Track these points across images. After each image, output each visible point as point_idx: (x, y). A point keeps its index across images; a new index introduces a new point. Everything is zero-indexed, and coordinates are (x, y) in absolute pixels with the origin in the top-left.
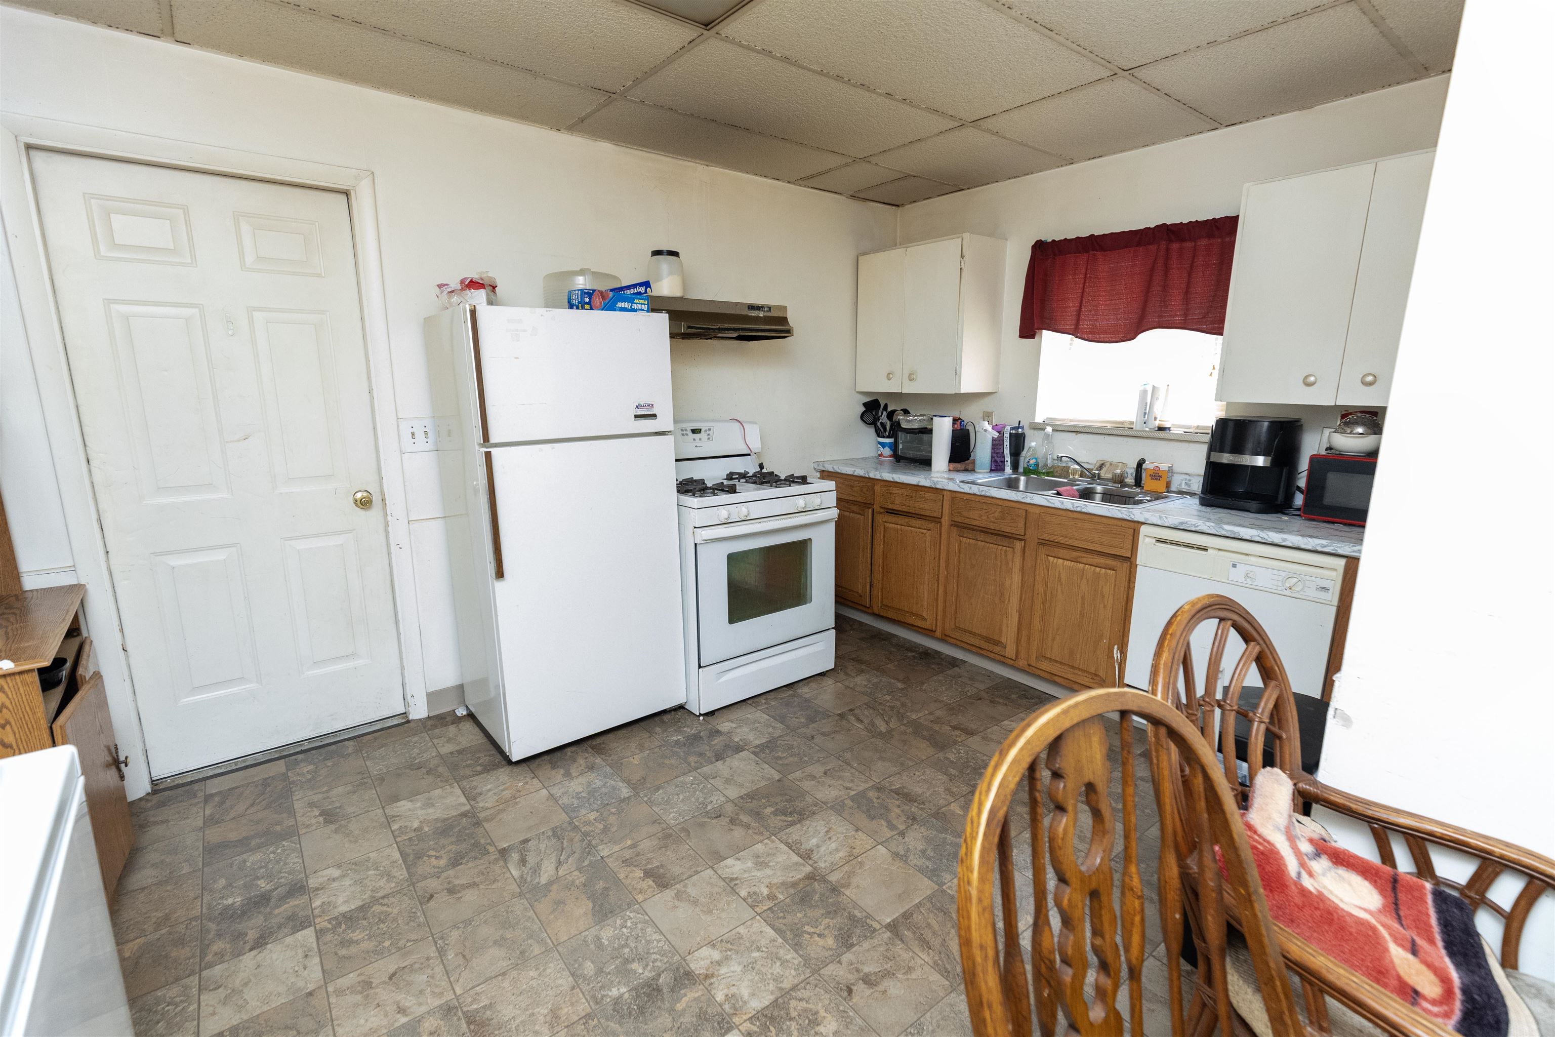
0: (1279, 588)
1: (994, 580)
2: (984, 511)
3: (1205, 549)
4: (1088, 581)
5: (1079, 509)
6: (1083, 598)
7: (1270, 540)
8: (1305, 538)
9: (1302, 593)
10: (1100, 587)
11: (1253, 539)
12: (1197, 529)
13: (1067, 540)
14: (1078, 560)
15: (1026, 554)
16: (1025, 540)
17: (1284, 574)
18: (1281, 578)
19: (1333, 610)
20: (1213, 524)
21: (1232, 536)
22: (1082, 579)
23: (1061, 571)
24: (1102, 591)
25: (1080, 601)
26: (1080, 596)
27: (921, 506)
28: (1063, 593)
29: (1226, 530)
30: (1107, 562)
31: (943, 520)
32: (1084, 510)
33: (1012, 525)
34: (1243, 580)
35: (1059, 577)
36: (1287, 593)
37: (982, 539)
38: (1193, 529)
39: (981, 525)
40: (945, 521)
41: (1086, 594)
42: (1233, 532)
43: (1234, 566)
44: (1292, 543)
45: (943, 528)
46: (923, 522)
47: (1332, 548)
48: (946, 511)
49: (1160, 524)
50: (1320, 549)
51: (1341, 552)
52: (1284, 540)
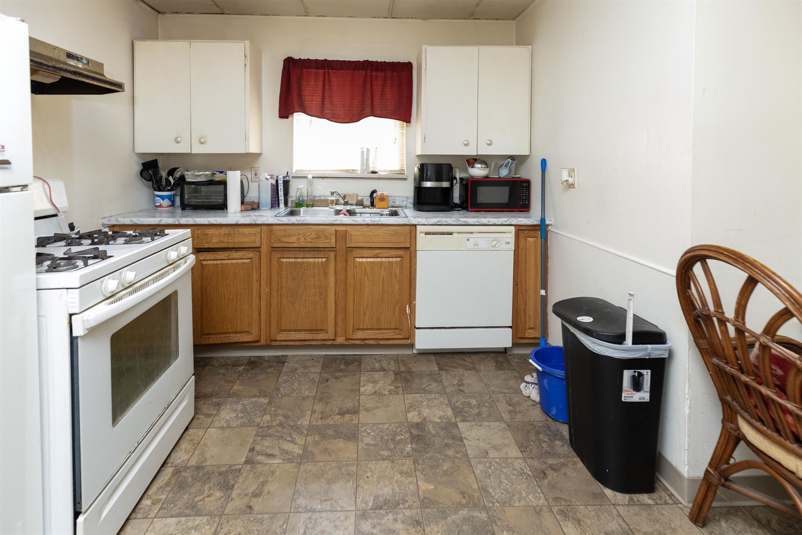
0: (490, 247)
1: (314, 285)
2: (301, 236)
3: (451, 234)
4: (385, 268)
5: (376, 223)
6: (383, 280)
7: (483, 223)
8: (497, 219)
9: (500, 247)
10: (394, 270)
11: (475, 224)
12: (447, 223)
13: (369, 244)
14: (378, 256)
15: (337, 260)
16: (336, 251)
17: (491, 239)
18: (490, 242)
19: (512, 253)
20: (455, 219)
21: (465, 224)
22: (381, 268)
23: (366, 266)
24: (395, 273)
25: (381, 283)
26: (381, 279)
27: (241, 240)
28: (368, 280)
29: (462, 221)
30: (397, 253)
31: (262, 250)
32: (379, 223)
33: (326, 241)
34: (473, 247)
35: (365, 270)
36: (493, 249)
37: (301, 256)
38: (445, 223)
39: (299, 246)
40: (264, 249)
41: (385, 277)
42: (465, 221)
43: (468, 240)
44: (493, 222)
45: (262, 255)
46: (244, 253)
47: (509, 222)
48: (264, 242)
49: (427, 224)
50: (504, 223)
51: (513, 223)
52: (489, 221)
